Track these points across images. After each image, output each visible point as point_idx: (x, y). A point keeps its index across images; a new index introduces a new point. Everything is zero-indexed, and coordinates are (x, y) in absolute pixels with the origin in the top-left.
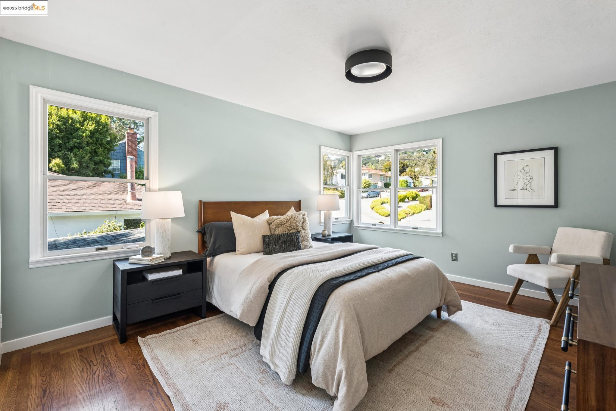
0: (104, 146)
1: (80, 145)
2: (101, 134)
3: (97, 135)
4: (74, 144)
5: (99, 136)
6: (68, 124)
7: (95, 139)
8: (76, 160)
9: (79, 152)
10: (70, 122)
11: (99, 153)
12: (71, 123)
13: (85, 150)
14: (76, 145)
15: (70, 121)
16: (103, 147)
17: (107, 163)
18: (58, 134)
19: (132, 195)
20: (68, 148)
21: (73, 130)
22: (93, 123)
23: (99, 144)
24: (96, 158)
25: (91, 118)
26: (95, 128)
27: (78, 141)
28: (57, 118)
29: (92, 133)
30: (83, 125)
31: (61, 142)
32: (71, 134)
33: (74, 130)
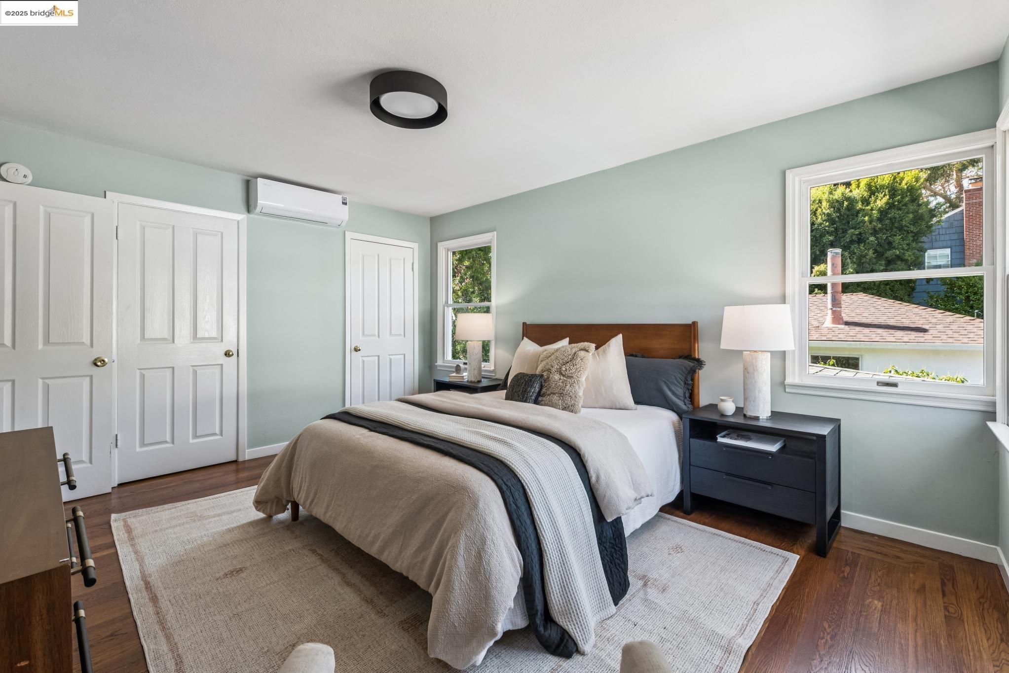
0: (905, 228)
1: (862, 236)
2: (900, 209)
3: (893, 213)
4: (851, 237)
5: (894, 213)
6: (843, 209)
7: (887, 222)
8: (853, 262)
9: (859, 248)
10: (845, 206)
11: (895, 244)
12: (847, 206)
13: (868, 243)
14: (854, 238)
15: (846, 203)
16: (905, 231)
17: (909, 258)
18: (827, 228)
19: (834, 315)
20: (844, 244)
21: (851, 217)
22: (885, 195)
23: (896, 228)
24: (889, 254)
25: (882, 187)
26: (887, 203)
27: (857, 232)
28: (828, 204)
29: (883, 212)
30: (868, 204)
31: (831, 238)
32: (848, 223)
33: (853, 215)
